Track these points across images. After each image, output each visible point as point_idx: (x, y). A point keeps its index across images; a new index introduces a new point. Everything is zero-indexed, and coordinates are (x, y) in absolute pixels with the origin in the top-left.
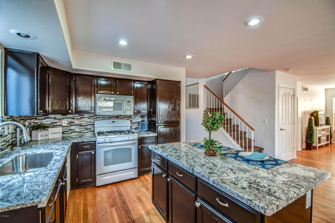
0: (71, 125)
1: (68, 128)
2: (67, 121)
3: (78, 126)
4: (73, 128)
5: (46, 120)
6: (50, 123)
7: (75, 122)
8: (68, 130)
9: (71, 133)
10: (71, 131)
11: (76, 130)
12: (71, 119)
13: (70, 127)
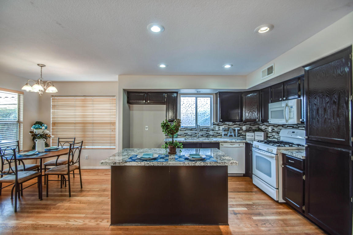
0: (273, 132)
1: (271, 134)
2: (271, 128)
3: (276, 133)
4: (274, 134)
5: (264, 126)
6: (264, 129)
7: (275, 130)
8: (271, 136)
9: (273, 138)
10: (273, 137)
11: (275, 136)
12: (273, 126)
13: (273, 133)
